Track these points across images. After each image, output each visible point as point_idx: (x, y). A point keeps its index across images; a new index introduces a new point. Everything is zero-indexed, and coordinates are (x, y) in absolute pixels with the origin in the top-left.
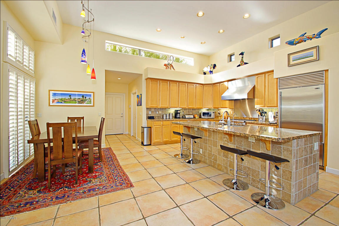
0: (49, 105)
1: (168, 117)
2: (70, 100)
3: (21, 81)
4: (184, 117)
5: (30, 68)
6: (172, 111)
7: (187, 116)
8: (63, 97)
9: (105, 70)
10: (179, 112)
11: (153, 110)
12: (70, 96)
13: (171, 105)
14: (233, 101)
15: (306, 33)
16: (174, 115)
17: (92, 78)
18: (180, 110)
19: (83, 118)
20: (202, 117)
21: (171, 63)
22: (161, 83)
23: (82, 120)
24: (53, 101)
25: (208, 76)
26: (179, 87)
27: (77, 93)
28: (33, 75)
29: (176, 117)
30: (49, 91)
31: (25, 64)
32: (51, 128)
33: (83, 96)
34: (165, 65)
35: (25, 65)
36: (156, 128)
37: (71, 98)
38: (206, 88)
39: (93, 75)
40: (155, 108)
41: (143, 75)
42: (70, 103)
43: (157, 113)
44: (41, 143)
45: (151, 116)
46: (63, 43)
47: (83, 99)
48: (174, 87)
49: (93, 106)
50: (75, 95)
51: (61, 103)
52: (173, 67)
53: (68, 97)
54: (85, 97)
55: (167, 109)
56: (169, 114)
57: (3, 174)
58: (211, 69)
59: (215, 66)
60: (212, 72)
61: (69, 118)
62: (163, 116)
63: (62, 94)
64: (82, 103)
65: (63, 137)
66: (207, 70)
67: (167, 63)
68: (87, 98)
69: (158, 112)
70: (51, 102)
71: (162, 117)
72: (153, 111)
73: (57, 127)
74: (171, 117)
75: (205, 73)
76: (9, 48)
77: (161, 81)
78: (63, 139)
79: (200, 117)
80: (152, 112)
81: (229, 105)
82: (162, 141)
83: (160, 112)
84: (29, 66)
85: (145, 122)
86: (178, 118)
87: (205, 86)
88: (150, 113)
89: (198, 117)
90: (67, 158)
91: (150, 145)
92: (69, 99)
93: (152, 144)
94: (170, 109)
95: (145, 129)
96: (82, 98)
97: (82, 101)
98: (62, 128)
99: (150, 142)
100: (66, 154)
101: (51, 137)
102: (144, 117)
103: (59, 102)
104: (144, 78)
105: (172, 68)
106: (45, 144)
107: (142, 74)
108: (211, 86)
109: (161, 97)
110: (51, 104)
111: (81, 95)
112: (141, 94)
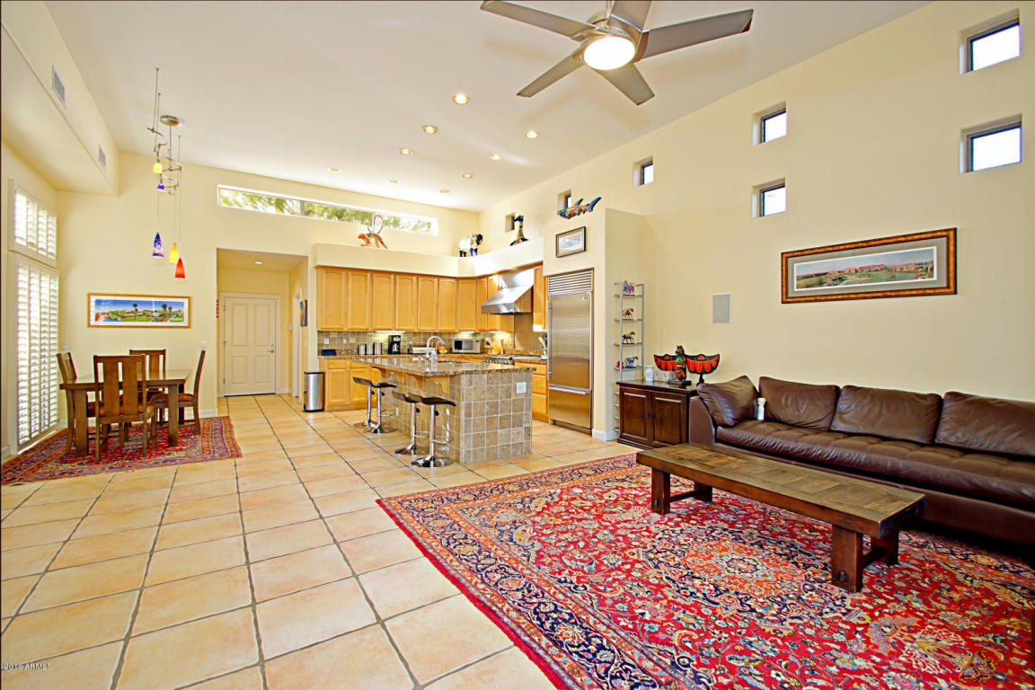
0: (89, 325)
1: (370, 351)
2: (135, 316)
3: (35, 281)
4: (410, 352)
5: (50, 250)
6: (382, 338)
7: (415, 350)
8: (120, 309)
9: (218, 249)
10: (395, 339)
11: (334, 335)
12: (135, 305)
13: (376, 325)
14: (513, 317)
15: (582, 200)
16: (386, 347)
17: (178, 276)
18: (399, 336)
19: (163, 352)
20: (454, 350)
21: (376, 232)
22: (350, 277)
23: (161, 357)
24: (97, 317)
25: (469, 259)
26: (395, 285)
27: (153, 299)
28: (54, 264)
29: (390, 351)
30: (89, 295)
31: (40, 245)
32: (100, 365)
33: (164, 306)
34: (362, 237)
35: (42, 249)
36: (333, 373)
37: (136, 310)
38: (463, 285)
39: (180, 271)
40: (339, 332)
41: (310, 259)
42: (135, 320)
43: (345, 341)
44: (80, 390)
45: (330, 348)
46: (120, 192)
47: (166, 312)
48: (384, 285)
49: (188, 327)
50: (150, 303)
51: (116, 320)
52: (380, 239)
53: (131, 308)
54: (170, 309)
55: (370, 334)
56: (374, 345)
57: (6, 448)
58: (472, 243)
59: (480, 238)
60: (476, 250)
61: (131, 351)
62: (358, 349)
63: (115, 303)
64: (161, 321)
65: (121, 380)
66: (466, 245)
67: (365, 232)
68: (173, 310)
69: (348, 339)
70: (93, 318)
71: (355, 351)
72: (334, 338)
73: (110, 362)
74: (378, 351)
75: (463, 254)
76: (17, 226)
77: (350, 273)
78: (121, 383)
79: (450, 351)
80: (332, 340)
81: (501, 325)
82: (348, 403)
83: (352, 340)
84: (47, 247)
85: (314, 362)
86: (395, 353)
87: (460, 281)
88: (327, 342)
89: (446, 351)
90: (128, 415)
91: (322, 410)
92: (132, 312)
93: (326, 408)
94: (377, 335)
95: (312, 376)
96: (162, 309)
97: (163, 317)
98: (120, 364)
99: (321, 405)
100: (126, 408)
101: (101, 380)
102: (313, 350)
103: (110, 319)
104: (311, 264)
105: (380, 244)
106: (89, 393)
107: (306, 258)
108: (474, 281)
109: (350, 307)
110: (93, 322)
111: (160, 302)
112: (306, 301)
